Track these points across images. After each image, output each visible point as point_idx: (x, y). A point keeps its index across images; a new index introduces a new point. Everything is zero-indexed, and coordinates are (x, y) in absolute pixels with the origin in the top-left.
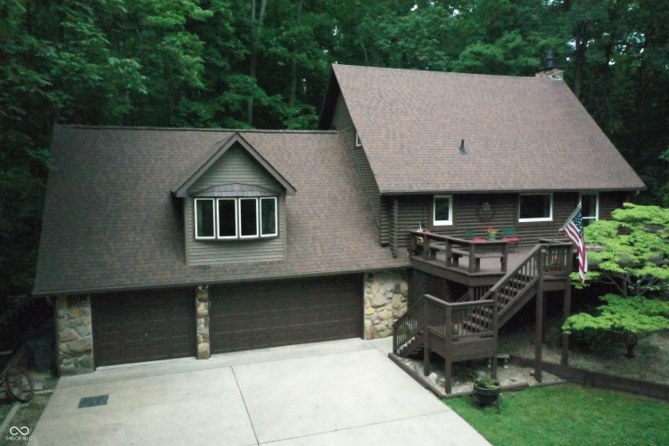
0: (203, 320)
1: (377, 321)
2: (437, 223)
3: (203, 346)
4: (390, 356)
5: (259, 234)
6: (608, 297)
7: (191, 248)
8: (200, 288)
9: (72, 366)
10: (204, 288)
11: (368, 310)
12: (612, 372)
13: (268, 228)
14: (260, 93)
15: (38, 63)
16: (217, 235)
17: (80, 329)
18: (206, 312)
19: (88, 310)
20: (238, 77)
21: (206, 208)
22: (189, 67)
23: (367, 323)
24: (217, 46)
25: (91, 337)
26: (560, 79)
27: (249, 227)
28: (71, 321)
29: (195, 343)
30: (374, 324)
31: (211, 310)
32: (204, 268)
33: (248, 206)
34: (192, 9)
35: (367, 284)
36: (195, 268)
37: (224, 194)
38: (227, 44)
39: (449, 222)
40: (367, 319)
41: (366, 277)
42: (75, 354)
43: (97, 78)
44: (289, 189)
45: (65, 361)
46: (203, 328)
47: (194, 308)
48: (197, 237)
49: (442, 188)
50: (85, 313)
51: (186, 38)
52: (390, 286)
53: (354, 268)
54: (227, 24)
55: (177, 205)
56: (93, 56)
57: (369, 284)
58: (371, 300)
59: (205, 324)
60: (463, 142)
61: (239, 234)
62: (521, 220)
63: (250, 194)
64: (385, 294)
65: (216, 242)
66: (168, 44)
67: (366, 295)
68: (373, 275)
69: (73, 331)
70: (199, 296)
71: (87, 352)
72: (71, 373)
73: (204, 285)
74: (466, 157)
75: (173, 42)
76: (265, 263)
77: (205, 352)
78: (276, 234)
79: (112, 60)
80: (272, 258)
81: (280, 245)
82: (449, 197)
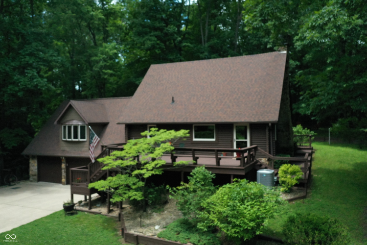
0: (63, 170)
3: (64, 180)
5: (79, 139)
7: (61, 143)
8: (63, 158)
9: (32, 179)
16: (67, 138)
18: (64, 167)
19: (36, 161)
21: (65, 127)
25: (37, 171)
26: (285, 51)
27: (76, 136)
28: (33, 164)
29: (61, 179)
31: (67, 167)
32: (64, 151)
33: (76, 129)
42: (33, 175)
44: (86, 123)
45: (31, 177)
46: (64, 174)
47: (61, 165)
48: (63, 139)
50: (35, 162)
59: (64, 172)
60: (173, 98)
61: (72, 139)
62: (195, 139)
63: (76, 124)
65: (67, 142)
69: (33, 168)
70: (62, 161)
71: (35, 175)
72: (31, 181)
77: (64, 183)
78: (86, 140)
80: (84, 149)
81: (87, 144)
82: (155, 126)
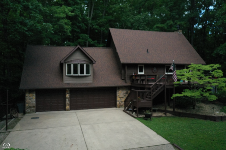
0: (68, 99)
1: (121, 102)
2: (139, 73)
3: (68, 107)
4: (123, 111)
5: (85, 74)
7: (65, 78)
8: (67, 89)
9: (29, 111)
10: (68, 90)
11: (118, 99)
12: (188, 112)
13: (88, 72)
14: (90, 40)
16: (72, 74)
17: (32, 100)
18: (69, 97)
19: (35, 95)
20: (83, 35)
21: (69, 66)
23: (118, 103)
24: (77, 25)
25: (35, 102)
26: (181, 33)
27: (82, 72)
28: (30, 98)
29: (65, 106)
30: (120, 103)
31: (70, 97)
32: (69, 84)
33: (82, 66)
34: (68, 13)
36: (66, 84)
37: (75, 62)
38: (80, 25)
39: (143, 73)
40: (118, 101)
41: (117, 88)
42: (30, 107)
43: (40, 28)
44: (94, 62)
45: (27, 109)
46: (68, 102)
47: (65, 95)
48: (67, 75)
49: (140, 62)
50: (33, 96)
51: (66, 21)
52: (125, 91)
53: (113, 85)
54: (79, 18)
55: (61, 65)
56: (39, 22)
57: (118, 91)
58: (119, 96)
59: (68, 101)
60: (148, 50)
61: (79, 74)
62: (166, 73)
63: (82, 63)
64: (123, 94)
65: (72, 76)
66: (61, 22)
67: (117, 94)
68: (120, 88)
69: (30, 101)
70: (67, 92)
71: (34, 107)
72: (29, 113)
73: (68, 89)
74: (149, 54)
75: (62, 22)
76: (86, 83)
77: (68, 109)
78: (90, 75)
79: (44, 24)
80: (88, 82)
81: (91, 78)
82: (143, 65)
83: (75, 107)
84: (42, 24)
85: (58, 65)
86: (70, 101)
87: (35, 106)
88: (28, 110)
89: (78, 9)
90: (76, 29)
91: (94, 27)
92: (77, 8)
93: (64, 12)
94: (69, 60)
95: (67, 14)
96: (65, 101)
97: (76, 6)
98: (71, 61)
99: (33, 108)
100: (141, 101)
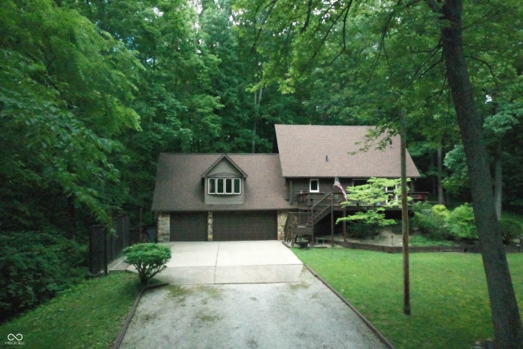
0: (210, 226)
1: (283, 232)
2: (312, 191)
3: (210, 236)
4: (282, 243)
5: (233, 192)
6: (359, 213)
7: (207, 197)
8: (209, 213)
9: (162, 239)
11: (279, 227)
13: (237, 190)
14: (257, 138)
15: (159, 132)
16: (216, 193)
17: (166, 225)
18: (211, 223)
19: (169, 219)
21: (213, 182)
22: (214, 129)
23: (279, 233)
25: (169, 229)
27: (229, 190)
28: (163, 222)
29: (207, 235)
30: (282, 234)
31: (214, 223)
32: (212, 205)
33: (229, 182)
34: (216, 105)
35: (279, 216)
36: (208, 205)
37: (220, 177)
39: (318, 191)
40: (279, 231)
41: (278, 213)
42: (164, 235)
43: (176, 135)
44: (245, 176)
45: (160, 237)
46: (210, 229)
47: (207, 222)
48: (209, 193)
49: (312, 175)
51: (215, 116)
53: (273, 208)
54: (237, 107)
55: (203, 180)
56: (176, 128)
58: (280, 223)
60: (327, 156)
61: (225, 192)
63: (229, 177)
65: (216, 195)
66: (205, 120)
67: (279, 219)
68: (281, 212)
69: (163, 226)
70: (209, 216)
71: (167, 234)
72: (162, 242)
73: (211, 212)
74: (328, 163)
75: (207, 119)
76: (235, 205)
77: (211, 239)
78: (240, 193)
79: (181, 129)
80: (237, 202)
81: (241, 198)
82: (318, 180)
83: (219, 237)
84: (179, 130)
85: (199, 180)
86: (214, 228)
87: (169, 232)
88: (160, 239)
89: (235, 93)
90: (231, 124)
91: (263, 116)
92: (232, 92)
93: (211, 105)
94: (212, 173)
95: (214, 107)
96: (207, 228)
97: (232, 89)
98: (215, 175)
99: (166, 237)
100: (299, 227)
